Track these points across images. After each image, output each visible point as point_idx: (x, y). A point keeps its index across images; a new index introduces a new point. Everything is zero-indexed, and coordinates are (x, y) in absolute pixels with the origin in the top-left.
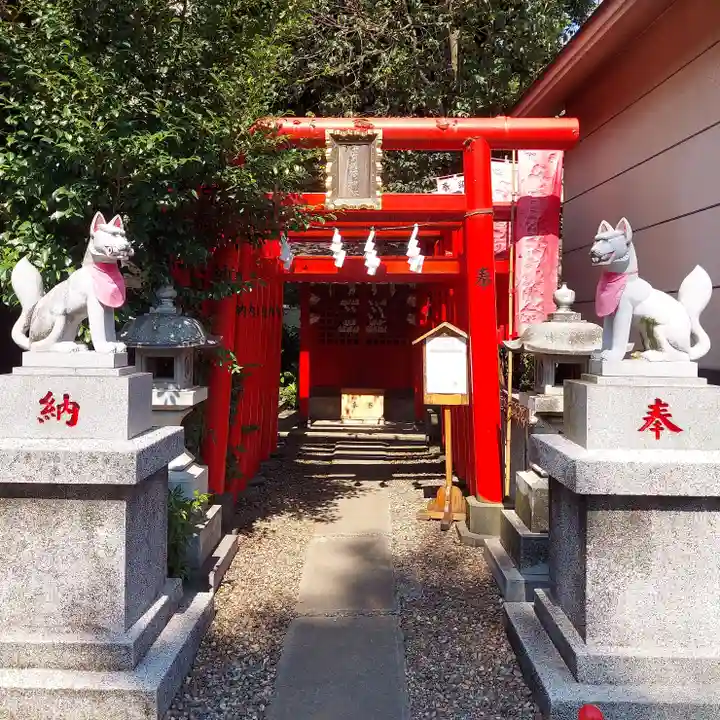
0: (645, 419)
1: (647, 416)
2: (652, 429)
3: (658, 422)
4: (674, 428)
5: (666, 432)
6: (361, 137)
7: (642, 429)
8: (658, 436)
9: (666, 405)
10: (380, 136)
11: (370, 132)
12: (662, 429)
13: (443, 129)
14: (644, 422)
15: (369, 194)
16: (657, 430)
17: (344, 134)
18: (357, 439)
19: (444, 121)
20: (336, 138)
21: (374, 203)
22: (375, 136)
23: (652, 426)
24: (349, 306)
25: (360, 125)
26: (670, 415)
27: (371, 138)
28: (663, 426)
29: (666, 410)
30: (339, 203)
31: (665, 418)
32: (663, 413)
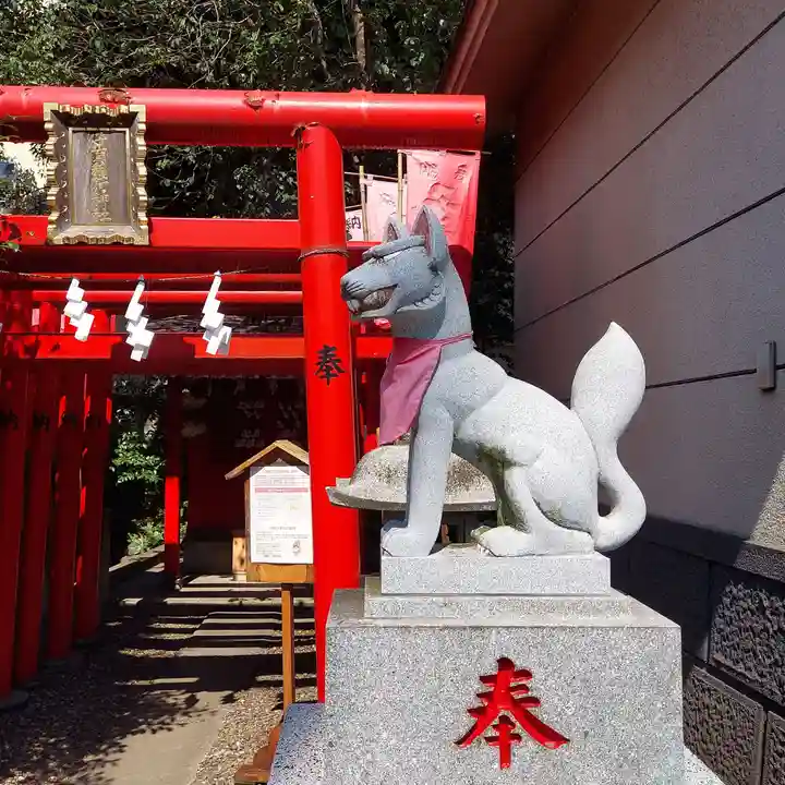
0: (472, 711)
1: (477, 704)
2: (489, 740)
3: (504, 719)
4: (547, 735)
5: (526, 748)
6: (109, 118)
7: (463, 741)
8: (505, 759)
9: (527, 674)
10: (142, 117)
11: (124, 109)
12: (518, 737)
13: (256, 108)
14: (473, 720)
15: (127, 218)
16: (505, 743)
17: (77, 112)
18: (241, 607)
19: (256, 96)
20: (65, 119)
21: (135, 233)
22: (133, 115)
23: (491, 732)
24: (251, 410)
25: (109, 97)
26: (535, 701)
27: (128, 120)
28: (519, 729)
29: (525, 688)
30: (73, 232)
31: (525, 708)
32: (518, 696)
